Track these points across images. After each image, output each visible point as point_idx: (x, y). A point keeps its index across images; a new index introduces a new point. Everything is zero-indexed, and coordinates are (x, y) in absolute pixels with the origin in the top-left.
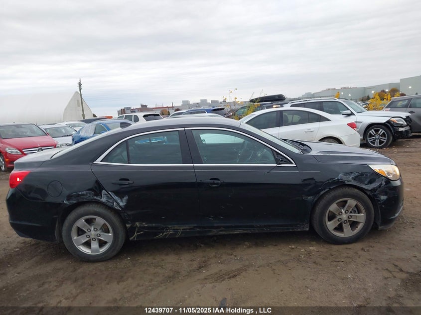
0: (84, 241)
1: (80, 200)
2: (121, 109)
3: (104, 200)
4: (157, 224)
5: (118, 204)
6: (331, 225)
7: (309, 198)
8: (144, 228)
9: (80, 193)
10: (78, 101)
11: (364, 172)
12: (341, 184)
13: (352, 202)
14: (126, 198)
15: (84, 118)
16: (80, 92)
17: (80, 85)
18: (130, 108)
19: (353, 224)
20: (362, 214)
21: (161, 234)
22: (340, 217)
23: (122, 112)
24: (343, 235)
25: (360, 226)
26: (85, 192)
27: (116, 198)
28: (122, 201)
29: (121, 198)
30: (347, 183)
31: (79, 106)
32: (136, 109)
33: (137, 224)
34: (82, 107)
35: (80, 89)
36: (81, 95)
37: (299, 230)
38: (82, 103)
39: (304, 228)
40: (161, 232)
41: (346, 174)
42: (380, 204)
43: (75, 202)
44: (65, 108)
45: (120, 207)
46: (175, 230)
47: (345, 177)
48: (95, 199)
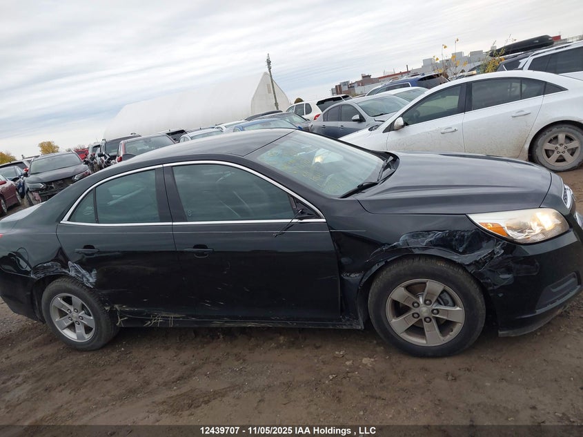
0: (66, 325)
1: (48, 274)
2: (336, 86)
3: (73, 273)
4: (139, 309)
5: (88, 280)
6: (398, 325)
7: (353, 275)
8: (126, 312)
9: (45, 265)
10: (268, 85)
11: (456, 229)
12: (405, 254)
13: (435, 286)
14: (94, 272)
15: (278, 109)
16: (270, 72)
17: (269, 62)
18: (348, 82)
19: (445, 326)
20: (458, 308)
21: (149, 322)
22: (416, 310)
23: (337, 91)
24: (424, 342)
25: (457, 329)
26: (49, 264)
27: (84, 272)
28: (91, 276)
29: (90, 271)
30: (417, 252)
31: (269, 92)
32: (356, 82)
33: (116, 306)
34: (274, 93)
35: (270, 68)
36: (271, 76)
37: (345, 327)
38: (273, 88)
39: (351, 325)
40: (149, 320)
41: (415, 235)
42: (493, 291)
43: (42, 276)
44: (252, 97)
45: (91, 283)
46: (164, 317)
47: (412, 240)
48: (64, 272)
